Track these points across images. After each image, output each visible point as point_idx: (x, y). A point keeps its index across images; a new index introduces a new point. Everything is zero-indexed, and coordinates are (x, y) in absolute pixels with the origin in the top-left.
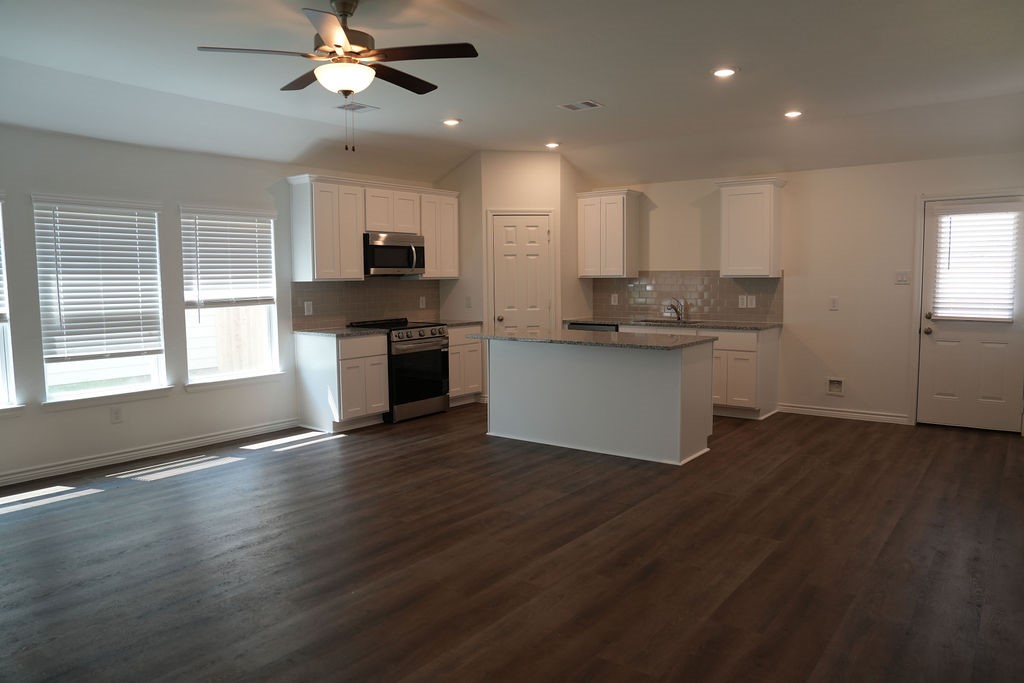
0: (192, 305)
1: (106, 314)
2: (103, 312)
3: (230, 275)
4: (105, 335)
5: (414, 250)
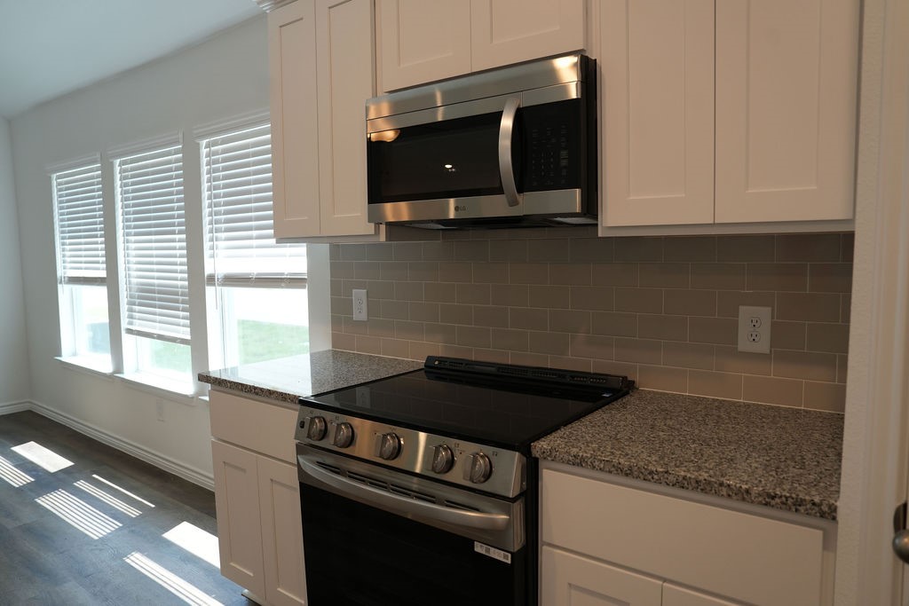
0: (211, 280)
4: (158, 310)
5: (507, 123)
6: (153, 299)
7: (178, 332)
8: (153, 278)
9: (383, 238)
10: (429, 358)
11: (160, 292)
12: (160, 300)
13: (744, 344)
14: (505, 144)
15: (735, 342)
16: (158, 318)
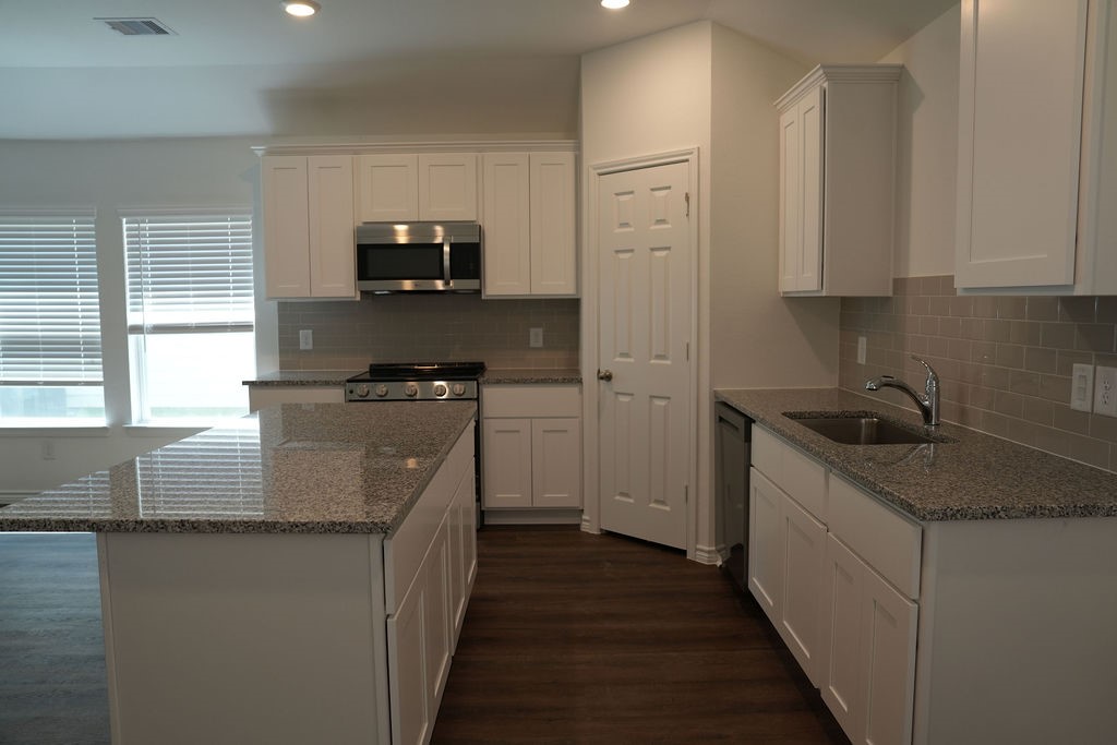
0: (137, 329)
1: (43, 337)
2: (40, 334)
3: (192, 293)
4: (42, 360)
5: (447, 249)
6: (38, 350)
7: (78, 376)
8: (37, 331)
9: (358, 299)
10: (371, 366)
11: (44, 343)
12: (44, 350)
13: (532, 344)
14: (447, 258)
15: (529, 343)
16: (42, 366)
